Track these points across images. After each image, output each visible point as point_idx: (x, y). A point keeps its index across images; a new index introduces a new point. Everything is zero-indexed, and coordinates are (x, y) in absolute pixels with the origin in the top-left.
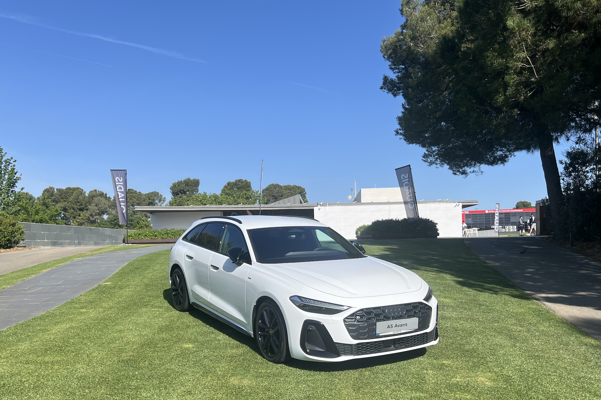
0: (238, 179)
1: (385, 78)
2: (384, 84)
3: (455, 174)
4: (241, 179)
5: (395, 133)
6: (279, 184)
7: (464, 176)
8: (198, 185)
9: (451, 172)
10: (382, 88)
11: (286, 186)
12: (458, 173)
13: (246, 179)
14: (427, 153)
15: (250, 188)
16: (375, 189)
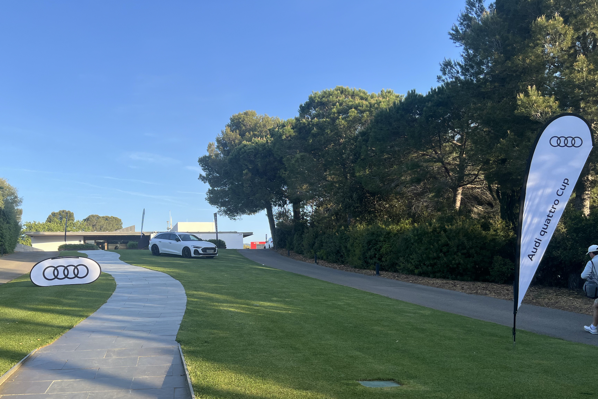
0: (62, 210)
1: (201, 175)
2: (200, 177)
3: (231, 219)
4: (65, 210)
5: (205, 199)
6: (98, 215)
7: (235, 220)
8: (22, 214)
9: (229, 219)
10: (199, 179)
11: (105, 217)
12: (232, 219)
13: (69, 210)
14: (219, 210)
15: (73, 218)
16: (187, 222)
